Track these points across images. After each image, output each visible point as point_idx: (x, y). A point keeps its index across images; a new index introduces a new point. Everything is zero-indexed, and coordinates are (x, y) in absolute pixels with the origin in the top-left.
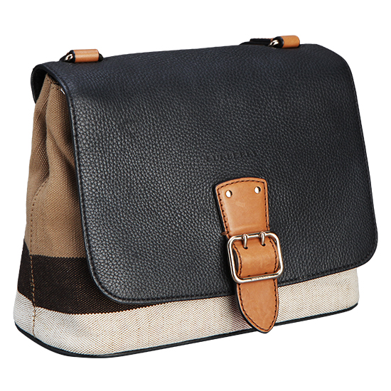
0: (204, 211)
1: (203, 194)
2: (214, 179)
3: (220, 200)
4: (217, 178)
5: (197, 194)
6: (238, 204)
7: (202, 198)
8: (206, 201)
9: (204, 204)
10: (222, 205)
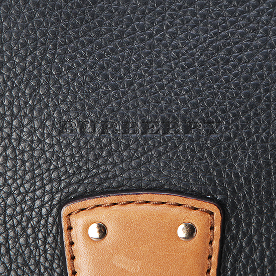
0: (25, 264)
1: (30, 219)
2: (69, 185)
3: (72, 244)
4: (80, 182)
5: (12, 217)
6: (121, 262)
7: (24, 229)
8: (36, 238)
9: (27, 244)
10: (73, 258)
